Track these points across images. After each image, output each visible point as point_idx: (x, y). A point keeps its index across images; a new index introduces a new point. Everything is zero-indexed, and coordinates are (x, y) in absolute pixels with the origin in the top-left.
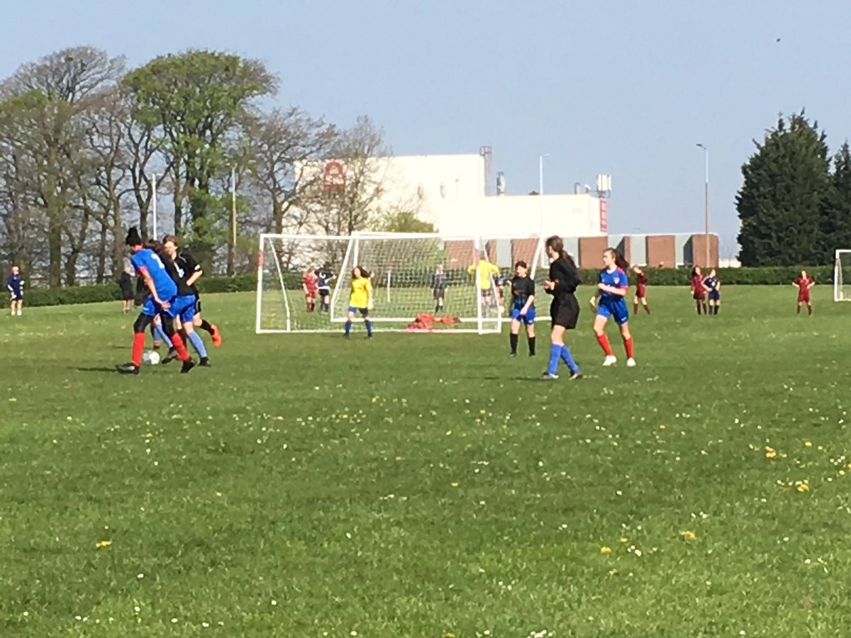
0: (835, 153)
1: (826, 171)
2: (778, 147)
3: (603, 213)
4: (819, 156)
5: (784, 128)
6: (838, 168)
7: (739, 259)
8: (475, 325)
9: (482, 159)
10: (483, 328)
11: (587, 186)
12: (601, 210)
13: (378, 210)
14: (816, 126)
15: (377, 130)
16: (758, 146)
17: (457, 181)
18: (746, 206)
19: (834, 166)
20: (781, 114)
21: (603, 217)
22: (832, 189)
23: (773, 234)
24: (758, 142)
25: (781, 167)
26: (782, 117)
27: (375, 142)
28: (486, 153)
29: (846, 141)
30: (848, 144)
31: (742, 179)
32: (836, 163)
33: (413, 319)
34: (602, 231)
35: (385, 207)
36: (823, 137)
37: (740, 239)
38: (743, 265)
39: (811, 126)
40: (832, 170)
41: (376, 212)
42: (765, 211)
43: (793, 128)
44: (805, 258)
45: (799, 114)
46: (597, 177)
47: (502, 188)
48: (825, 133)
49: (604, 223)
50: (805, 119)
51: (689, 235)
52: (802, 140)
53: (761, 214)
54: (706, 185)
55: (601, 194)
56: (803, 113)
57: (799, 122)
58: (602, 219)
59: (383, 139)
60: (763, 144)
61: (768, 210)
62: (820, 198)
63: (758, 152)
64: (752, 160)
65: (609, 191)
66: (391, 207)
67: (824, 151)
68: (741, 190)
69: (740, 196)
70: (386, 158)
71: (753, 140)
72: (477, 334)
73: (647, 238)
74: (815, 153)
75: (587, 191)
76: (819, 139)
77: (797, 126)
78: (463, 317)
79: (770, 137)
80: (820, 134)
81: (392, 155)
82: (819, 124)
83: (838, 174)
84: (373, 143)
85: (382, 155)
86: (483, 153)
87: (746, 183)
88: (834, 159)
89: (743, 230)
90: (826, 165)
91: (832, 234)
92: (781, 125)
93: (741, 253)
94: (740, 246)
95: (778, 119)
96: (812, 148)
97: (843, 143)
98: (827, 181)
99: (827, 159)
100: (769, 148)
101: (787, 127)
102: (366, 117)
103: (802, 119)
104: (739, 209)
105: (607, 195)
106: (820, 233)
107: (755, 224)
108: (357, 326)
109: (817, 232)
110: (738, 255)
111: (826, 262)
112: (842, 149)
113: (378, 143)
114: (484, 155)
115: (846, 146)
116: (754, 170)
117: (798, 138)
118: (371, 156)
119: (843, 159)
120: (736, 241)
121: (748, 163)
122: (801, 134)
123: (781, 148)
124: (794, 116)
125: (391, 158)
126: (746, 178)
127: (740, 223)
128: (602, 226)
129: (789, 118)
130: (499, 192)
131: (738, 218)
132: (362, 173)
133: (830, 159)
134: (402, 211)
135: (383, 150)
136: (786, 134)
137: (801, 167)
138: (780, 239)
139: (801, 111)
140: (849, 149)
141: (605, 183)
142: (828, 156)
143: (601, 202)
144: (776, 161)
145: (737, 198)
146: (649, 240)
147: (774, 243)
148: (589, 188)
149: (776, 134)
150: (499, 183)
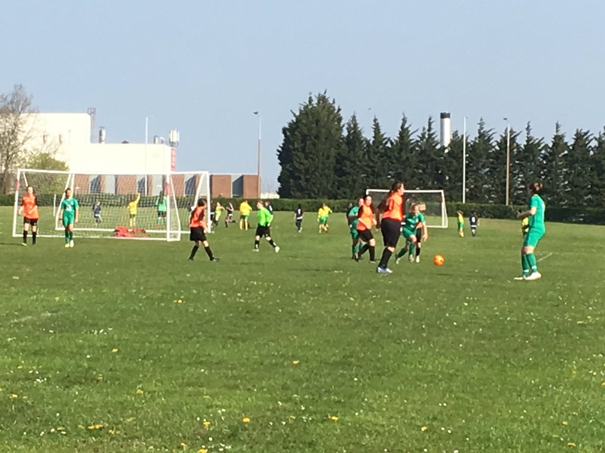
0: (347, 121)
1: (341, 134)
2: (308, 117)
3: (174, 158)
4: (336, 123)
5: (313, 103)
6: (349, 132)
7: (278, 193)
8: (164, 235)
9: (89, 117)
10: (171, 237)
11: (161, 138)
12: (172, 156)
13: (25, 151)
14: (334, 102)
15: (28, 96)
16: (295, 115)
17: (69, 131)
18: (285, 156)
19: (346, 131)
20: (311, 93)
21: (174, 160)
22: (344, 146)
23: (302, 177)
24: (295, 112)
25: (310, 129)
26: (311, 95)
27: (27, 103)
28: (92, 112)
29: (355, 113)
30: (356, 115)
31: (283, 136)
32: (347, 129)
33: (113, 230)
34: (172, 170)
35: (29, 149)
36: (339, 110)
37: (279, 180)
38: (281, 197)
39: (331, 102)
40: (345, 133)
41: (23, 153)
42: (298, 160)
43: (319, 103)
44: (324, 194)
45: (323, 93)
46: (170, 132)
47: (103, 138)
48: (340, 107)
49: (174, 165)
50: (326, 97)
51: (240, 175)
52: (325, 113)
53: (295, 162)
54: (259, 140)
55: (172, 144)
56: (325, 93)
57: (322, 99)
58: (172, 162)
59: (32, 101)
60: (298, 114)
61: (300, 160)
62: (336, 153)
63: (294, 119)
64: (290, 124)
65: (177, 142)
66: (35, 149)
67: (340, 119)
68: (282, 146)
69: (280, 149)
70: (34, 114)
71: (291, 111)
72: (166, 241)
73: (211, 177)
74: (333, 120)
75: (162, 142)
76: (336, 111)
77: (321, 102)
78: (147, 229)
79: (302, 109)
80: (337, 108)
81: (38, 112)
82: (336, 101)
83: (348, 136)
84: (26, 104)
85: (31, 112)
86: (90, 112)
87: (285, 140)
88: (346, 126)
89: (282, 173)
90: (340, 129)
91: (344, 177)
92: (310, 100)
93: (280, 189)
94: (279, 184)
95: (309, 97)
96: (331, 117)
97: (352, 115)
98: (341, 141)
99: (341, 126)
100: (302, 116)
101: (315, 102)
102: (21, 85)
103: (325, 97)
104: (279, 158)
105: (176, 145)
106: (336, 176)
107: (291, 169)
108: (80, 234)
109: (334, 177)
110: (278, 190)
111: (338, 197)
112: (351, 119)
113: (29, 105)
114: (90, 114)
115: (354, 118)
116: (290, 132)
117: (322, 111)
118: (24, 112)
119: (352, 126)
120: (277, 180)
121: (287, 126)
122: (324, 107)
123: (310, 117)
124: (319, 95)
125: (38, 114)
126: (285, 136)
127: (280, 168)
128: (172, 167)
129: (316, 96)
130: (100, 141)
131: (279, 165)
132: (16, 125)
133: (344, 126)
134: (43, 152)
135: (32, 108)
136: (313, 107)
137: (323, 130)
138: (307, 180)
139: (324, 92)
140: (357, 119)
141: (175, 136)
142: (342, 124)
143: (172, 149)
144: (306, 125)
145: (278, 151)
146: (213, 178)
147: (303, 183)
148: (164, 139)
149: (306, 107)
150: (101, 134)
